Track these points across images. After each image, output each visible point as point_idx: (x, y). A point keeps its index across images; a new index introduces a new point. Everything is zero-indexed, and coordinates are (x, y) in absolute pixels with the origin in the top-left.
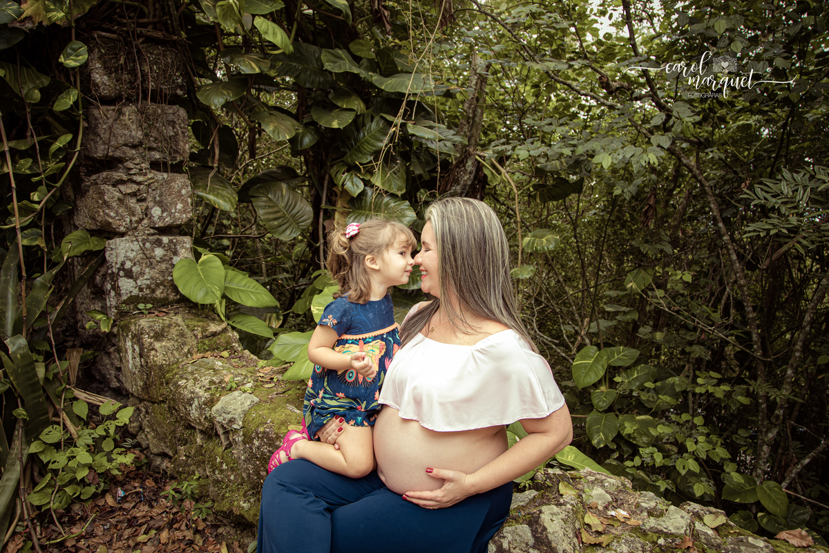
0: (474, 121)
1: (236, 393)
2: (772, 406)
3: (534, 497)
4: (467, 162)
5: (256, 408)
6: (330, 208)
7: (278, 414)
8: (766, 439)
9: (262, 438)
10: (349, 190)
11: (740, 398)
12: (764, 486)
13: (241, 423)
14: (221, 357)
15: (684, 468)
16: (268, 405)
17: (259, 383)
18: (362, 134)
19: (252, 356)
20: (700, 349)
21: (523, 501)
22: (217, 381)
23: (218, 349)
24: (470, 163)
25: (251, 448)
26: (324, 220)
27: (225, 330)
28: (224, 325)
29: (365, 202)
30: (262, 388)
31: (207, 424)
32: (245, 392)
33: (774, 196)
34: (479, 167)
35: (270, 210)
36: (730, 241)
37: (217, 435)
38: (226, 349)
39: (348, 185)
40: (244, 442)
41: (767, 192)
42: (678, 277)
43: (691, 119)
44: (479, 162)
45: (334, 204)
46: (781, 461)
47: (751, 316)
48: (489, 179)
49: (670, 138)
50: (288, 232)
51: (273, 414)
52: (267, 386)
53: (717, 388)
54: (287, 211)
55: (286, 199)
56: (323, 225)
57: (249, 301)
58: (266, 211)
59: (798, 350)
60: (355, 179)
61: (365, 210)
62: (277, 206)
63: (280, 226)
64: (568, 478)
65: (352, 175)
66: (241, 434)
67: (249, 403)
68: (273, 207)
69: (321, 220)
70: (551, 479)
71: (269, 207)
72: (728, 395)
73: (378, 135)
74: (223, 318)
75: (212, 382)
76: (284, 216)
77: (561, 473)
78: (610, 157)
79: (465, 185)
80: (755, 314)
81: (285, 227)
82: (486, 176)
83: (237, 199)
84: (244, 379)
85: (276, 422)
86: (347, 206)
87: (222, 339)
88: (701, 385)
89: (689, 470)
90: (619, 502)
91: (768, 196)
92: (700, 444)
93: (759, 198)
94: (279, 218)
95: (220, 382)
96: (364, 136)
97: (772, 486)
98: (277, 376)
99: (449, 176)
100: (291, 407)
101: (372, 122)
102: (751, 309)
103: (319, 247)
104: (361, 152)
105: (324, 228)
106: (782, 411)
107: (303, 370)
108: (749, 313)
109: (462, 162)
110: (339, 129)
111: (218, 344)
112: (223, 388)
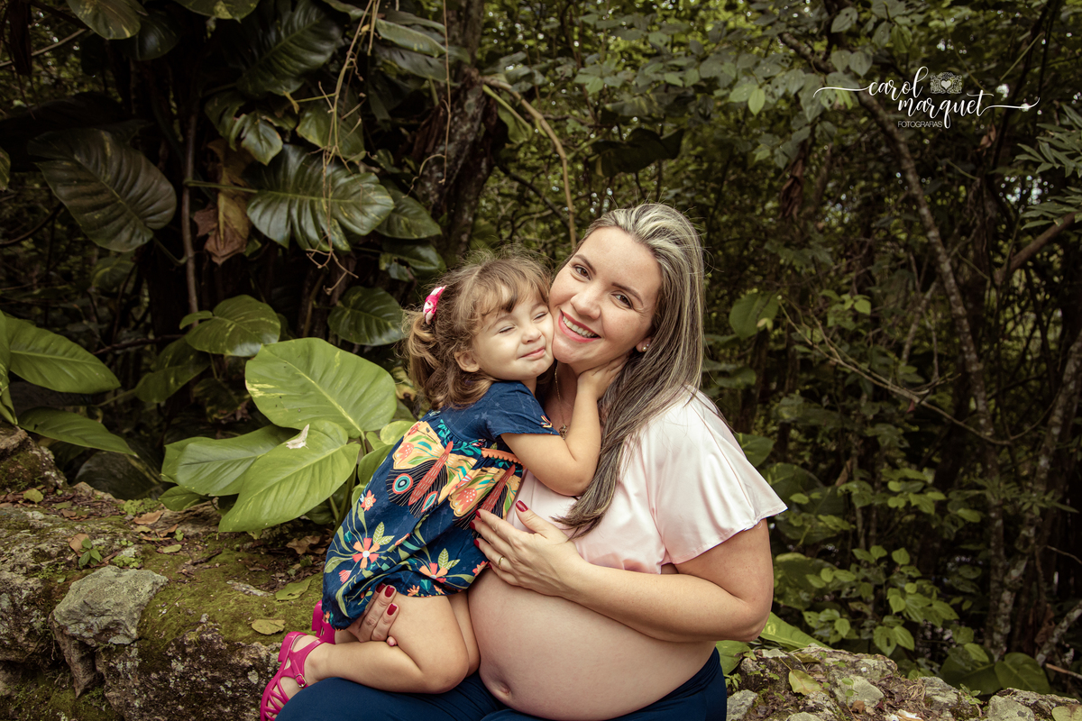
0: (468, 16)
1: (108, 572)
2: (1014, 522)
3: (754, 702)
4: (466, 98)
5: (164, 595)
6: (202, 185)
7: (219, 602)
8: (1007, 580)
9: (194, 656)
10: (252, 149)
11: (963, 512)
12: (1007, 663)
13: (134, 631)
14: (28, 501)
15: (889, 645)
16: (186, 588)
17: (149, 547)
18: (273, 35)
19: (100, 494)
20: (889, 430)
21: (739, 711)
22: (54, 551)
23: (11, 485)
24: (471, 100)
25: (163, 680)
26: (192, 210)
27: (23, 446)
28: (21, 434)
29: (286, 175)
30: (159, 556)
31: (33, 647)
32: (125, 566)
33: (1071, 157)
34: (488, 106)
35: (83, 189)
36: (939, 240)
37: (61, 665)
38: (33, 485)
39: (250, 139)
40: (143, 670)
41: (1059, 150)
42: (847, 306)
43: (907, 21)
44: (488, 97)
45: (213, 177)
46: (1026, 618)
47: (974, 368)
48: (511, 131)
49: (868, 56)
50: (125, 235)
51: (206, 603)
52: (167, 550)
53: (922, 497)
54: (119, 191)
55: (115, 164)
56: (191, 221)
57: (65, 381)
58: (73, 189)
59: (1056, 425)
60: (262, 128)
61: (285, 191)
62: (97, 180)
63: (107, 223)
64: (799, 664)
65: (255, 119)
66: (135, 652)
67: (148, 588)
68: (86, 182)
69: (186, 210)
70: (772, 668)
71: (79, 181)
72: (941, 507)
73: (310, 38)
74: (14, 421)
75: (40, 555)
76: (113, 202)
77: (784, 655)
78: (762, 92)
79: (463, 143)
80: (981, 366)
81: (117, 223)
82: (503, 126)
83: (9, 163)
84: (113, 540)
85: (218, 617)
86: (241, 182)
87: (20, 465)
88: (895, 494)
89: (898, 646)
90: (897, 698)
91: (1061, 156)
92: (910, 597)
93: (1048, 161)
94: (104, 206)
95: (60, 554)
96: (279, 38)
97: (1020, 661)
98: (183, 528)
99: (429, 124)
100: (242, 586)
101: (293, 9)
102: (974, 356)
103: (185, 265)
104: (274, 72)
105: (194, 227)
106: (1032, 531)
107: (267, 510)
108: (971, 363)
109: (458, 98)
110: (233, 21)
111: (14, 475)
112: (69, 564)
